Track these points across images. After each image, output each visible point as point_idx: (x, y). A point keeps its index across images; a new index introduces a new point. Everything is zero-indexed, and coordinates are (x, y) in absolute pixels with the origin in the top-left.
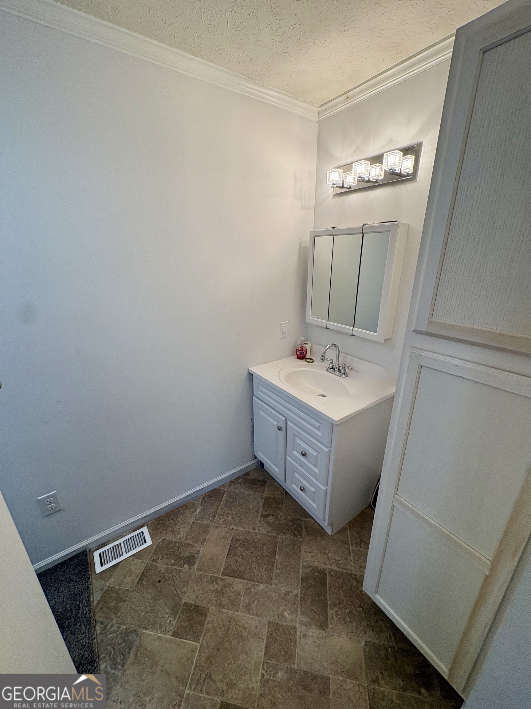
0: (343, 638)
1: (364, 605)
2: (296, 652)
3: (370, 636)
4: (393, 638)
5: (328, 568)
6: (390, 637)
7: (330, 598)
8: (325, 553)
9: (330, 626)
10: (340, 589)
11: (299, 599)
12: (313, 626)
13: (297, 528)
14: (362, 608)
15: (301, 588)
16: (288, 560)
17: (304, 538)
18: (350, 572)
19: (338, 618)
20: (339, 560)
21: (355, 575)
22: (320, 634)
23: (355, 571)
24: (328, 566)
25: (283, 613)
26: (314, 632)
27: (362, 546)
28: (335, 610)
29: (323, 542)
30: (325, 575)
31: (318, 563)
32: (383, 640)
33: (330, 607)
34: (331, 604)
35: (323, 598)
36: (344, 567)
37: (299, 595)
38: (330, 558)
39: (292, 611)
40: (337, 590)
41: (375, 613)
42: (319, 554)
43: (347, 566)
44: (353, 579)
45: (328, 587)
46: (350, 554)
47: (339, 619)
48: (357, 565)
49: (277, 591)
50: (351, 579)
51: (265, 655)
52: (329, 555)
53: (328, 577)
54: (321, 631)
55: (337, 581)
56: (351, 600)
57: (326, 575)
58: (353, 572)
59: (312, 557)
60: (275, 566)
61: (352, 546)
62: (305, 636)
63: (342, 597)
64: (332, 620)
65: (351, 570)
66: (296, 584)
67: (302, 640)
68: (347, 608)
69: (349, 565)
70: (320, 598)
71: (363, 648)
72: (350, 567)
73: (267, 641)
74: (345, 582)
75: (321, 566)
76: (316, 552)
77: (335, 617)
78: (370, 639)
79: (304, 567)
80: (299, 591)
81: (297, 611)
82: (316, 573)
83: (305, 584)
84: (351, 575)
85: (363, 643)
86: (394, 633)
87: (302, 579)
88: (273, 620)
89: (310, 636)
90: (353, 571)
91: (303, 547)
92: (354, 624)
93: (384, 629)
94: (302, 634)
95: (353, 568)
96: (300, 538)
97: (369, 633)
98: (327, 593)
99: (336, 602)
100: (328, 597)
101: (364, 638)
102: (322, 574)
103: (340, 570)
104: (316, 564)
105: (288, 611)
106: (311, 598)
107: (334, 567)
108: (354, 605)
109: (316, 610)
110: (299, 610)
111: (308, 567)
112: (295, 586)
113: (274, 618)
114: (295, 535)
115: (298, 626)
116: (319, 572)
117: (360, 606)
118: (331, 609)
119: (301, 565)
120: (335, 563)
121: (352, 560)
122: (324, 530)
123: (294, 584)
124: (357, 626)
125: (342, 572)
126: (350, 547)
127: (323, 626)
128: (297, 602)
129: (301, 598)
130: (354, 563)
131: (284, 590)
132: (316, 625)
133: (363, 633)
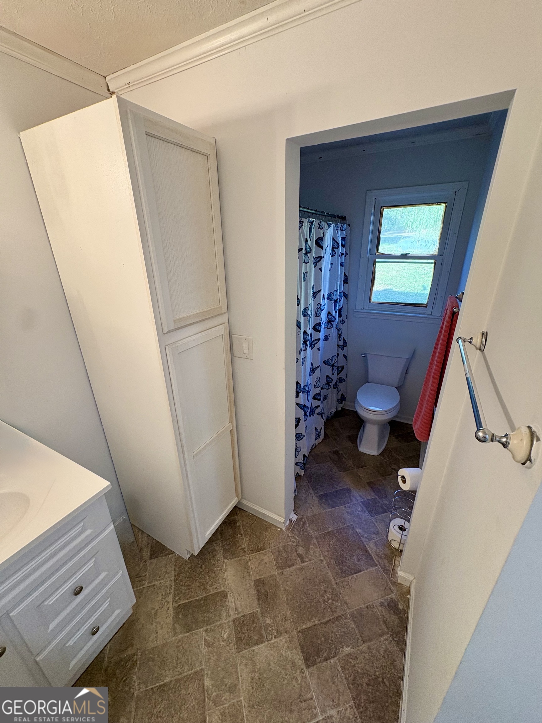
0: (227, 576)
1: (199, 564)
2: (249, 613)
3: (220, 556)
4: (217, 542)
5: (172, 604)
6: (217, 543)
7: (201, 595)
8: (156, 614)
9: (223, 589)
10: (191, 587)
11: (209, 627)
12: (227, 603)
13: (122, 665)
14: (202, 565)
15: (197, 629)
16: (170, 660)
17: (138, 649)
18: (173, 582)
19: (215, 584)
20: (162, 595)
21: (175, 576)
22: (231, 596)
23: (171, 577)
24: (170, 606)
25: (225, 640)
26: (231, 602)
27: (144, 574)
28: (210, 588)
29: (142, 620)
30: (181, 606)
31: (168, 618)
32: (218, 547)
33: (208, 593)
34: (205, 593)
35: (202, 602)
36: (169, 588)
37: (205, 628)
38: (160, 606)
39: (222, 631)
40: (192, 590)
41: (203, 555)
42: (158, 620)
43: (167, 586)
44: (179, 577)
45: (191, 600)
46: (154, 585)
47: (215, 582)
48: (164, 576)
49: (208, 657)
50: (180, 579)
51: (262, 642)
52: (157, 607)
53: (182, 602)
54: (229, 596)
55: (183, 592)
56: (197, 575)
57: (181, 604)
58: (173, 578)
59: (162, 628)
60: (180, 676)
61: (144, 584)
62: (236, 609)
63: (197, 584)
64: (218, 588)
65: (171, 580)
66: (196, 636)
67: (240, 610)
68: (205, 577)
69: (166, 584)
70: (203, 604)
71: (229, 560)
72: (167, 583)
73: (252, 646)
74: (183, 584)
75: (171, 612)
76: (155, 624)
77: (215, 586)
78: (222, 556)
79: (175, 634)
80: (201, 630)
81: (220, 625)
82: (180, 616)
83: (194, 626)
84: (175, 580)
85: (226, 561)
86: (214, 541)
87: (190, 631)
88: (235, 649)
89: (235, 604)
90: (171, 579)
91: (150, 645)
92: (215, 569)
93: (212, 548)
94: (236, 612)
95: (169, 579)
96: (137, 655)
97: (218, 557)
98: (197, 598)
99: (202, 588)
100: (200, 597)
101: (222, 560)
102: (179, 609)
103: (172, 591)
104: (170, 620)
105: (222, 635)
106: (205, 614)
107: (170, 598)
108: (201, 571)
109: (214, 606)
110: (218, 623)
111: (174, 629)
112: (197, 636)
113: (233, 648)
114: (134, 665)
115: (231, 619)
116: (177, 614)
117: (201, 567)
118: (210, 591)
119: (174, 638)
120: (166, 599)
121: (161, 581)
122: (124, 624)
123: (196, 638)
124: (216, 567)
125: (174, 588)
126: (145, 586)
127: (224, 595)
128: (212, 628)
129: (207, 625)
130: (163, 579)
131: (205, 648)
132: (225, 602)
133: (219, 562)
